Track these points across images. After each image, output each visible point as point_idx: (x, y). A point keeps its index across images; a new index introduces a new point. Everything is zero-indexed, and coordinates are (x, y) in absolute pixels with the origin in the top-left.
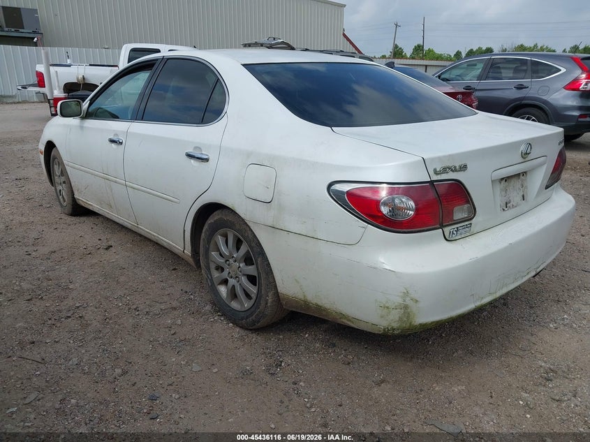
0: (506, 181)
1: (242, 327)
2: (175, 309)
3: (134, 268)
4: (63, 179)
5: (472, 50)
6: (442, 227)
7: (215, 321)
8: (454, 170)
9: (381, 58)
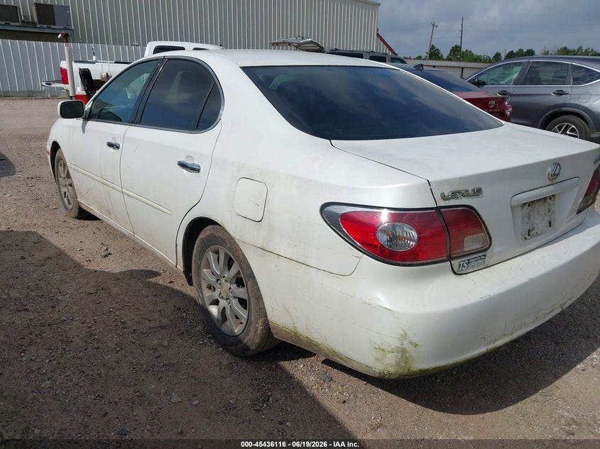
0: (529, 205)
1: (231, 353)
2: (163, 327)
3: (130, 279)
4: (68, 181)
5: (512, 51)
6: (450, 259)
7: (205, 344)
8: (465, 194)
9: (416, 59)
